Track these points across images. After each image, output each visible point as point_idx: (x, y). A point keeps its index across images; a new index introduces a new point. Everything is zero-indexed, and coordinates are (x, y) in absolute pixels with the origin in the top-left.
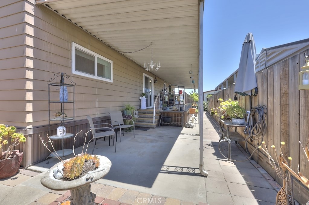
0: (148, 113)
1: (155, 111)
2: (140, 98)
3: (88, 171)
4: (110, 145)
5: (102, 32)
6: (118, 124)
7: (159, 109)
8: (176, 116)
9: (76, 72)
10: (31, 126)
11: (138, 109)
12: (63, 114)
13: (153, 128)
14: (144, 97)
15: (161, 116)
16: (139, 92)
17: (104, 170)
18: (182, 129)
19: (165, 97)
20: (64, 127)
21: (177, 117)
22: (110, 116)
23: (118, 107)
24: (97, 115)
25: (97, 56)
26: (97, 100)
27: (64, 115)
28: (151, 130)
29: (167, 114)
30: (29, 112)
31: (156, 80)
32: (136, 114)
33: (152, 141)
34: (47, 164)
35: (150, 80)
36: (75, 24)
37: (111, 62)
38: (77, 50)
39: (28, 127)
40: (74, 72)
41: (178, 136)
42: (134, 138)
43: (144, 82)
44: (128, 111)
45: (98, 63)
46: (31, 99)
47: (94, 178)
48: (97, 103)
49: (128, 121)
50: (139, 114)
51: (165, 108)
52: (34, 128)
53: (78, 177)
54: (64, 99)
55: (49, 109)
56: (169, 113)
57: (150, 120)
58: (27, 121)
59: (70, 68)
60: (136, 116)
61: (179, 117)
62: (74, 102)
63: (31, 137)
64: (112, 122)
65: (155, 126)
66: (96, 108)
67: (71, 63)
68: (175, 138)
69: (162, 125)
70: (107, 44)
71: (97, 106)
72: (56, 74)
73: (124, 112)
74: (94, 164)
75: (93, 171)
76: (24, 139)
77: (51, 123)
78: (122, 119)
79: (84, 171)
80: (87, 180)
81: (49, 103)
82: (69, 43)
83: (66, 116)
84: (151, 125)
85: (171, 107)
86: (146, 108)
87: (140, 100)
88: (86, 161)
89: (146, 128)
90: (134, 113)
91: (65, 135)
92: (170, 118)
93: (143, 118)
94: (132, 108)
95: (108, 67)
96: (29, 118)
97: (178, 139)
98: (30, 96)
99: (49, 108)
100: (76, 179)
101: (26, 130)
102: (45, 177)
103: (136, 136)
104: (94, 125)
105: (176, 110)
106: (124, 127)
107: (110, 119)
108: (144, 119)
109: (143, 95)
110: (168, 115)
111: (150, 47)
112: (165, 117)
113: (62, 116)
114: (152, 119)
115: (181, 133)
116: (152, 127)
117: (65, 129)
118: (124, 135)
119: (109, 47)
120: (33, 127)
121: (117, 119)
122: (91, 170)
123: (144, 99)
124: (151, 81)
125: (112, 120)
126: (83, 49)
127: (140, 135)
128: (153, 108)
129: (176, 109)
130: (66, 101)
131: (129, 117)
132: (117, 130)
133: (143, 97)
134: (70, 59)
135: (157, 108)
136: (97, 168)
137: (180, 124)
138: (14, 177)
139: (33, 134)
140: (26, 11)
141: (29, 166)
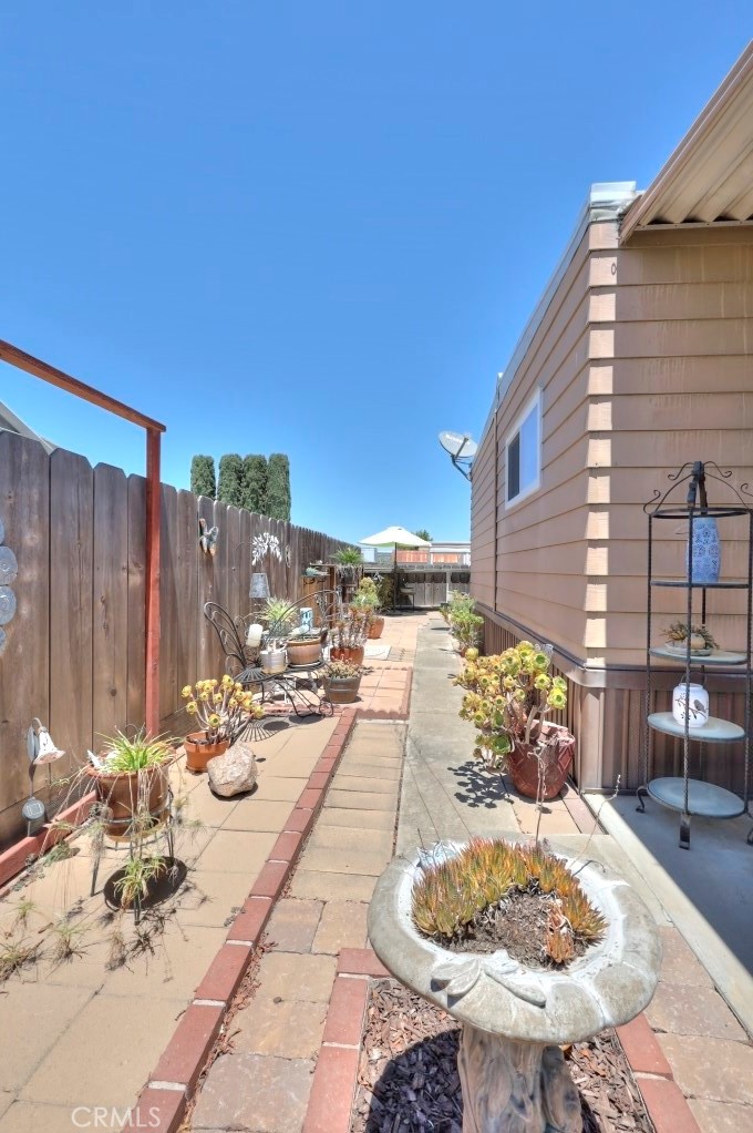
10: (599, 662)
17: (542, 1006)
30: (594, 615)
34: (638, 810)
39: (591, 662)
46: (603, 570)
52: (609, 668)
54: (692, 572)
55: (649, 609)
58: (589, 643)
62: (748, 587)
63: (598, 697)
72: (675, 473)
77: (654, 662)
81: (650, 589)
91: (705, 726)
96: (595, 633)
98: (598, 562)
99: (649, 605)
101: (584, 671)
117: (705, 698)
120: (607, 665)
138: (546, 805)
139: (605, 690)
140: (592, 288)
141: (588, 792)
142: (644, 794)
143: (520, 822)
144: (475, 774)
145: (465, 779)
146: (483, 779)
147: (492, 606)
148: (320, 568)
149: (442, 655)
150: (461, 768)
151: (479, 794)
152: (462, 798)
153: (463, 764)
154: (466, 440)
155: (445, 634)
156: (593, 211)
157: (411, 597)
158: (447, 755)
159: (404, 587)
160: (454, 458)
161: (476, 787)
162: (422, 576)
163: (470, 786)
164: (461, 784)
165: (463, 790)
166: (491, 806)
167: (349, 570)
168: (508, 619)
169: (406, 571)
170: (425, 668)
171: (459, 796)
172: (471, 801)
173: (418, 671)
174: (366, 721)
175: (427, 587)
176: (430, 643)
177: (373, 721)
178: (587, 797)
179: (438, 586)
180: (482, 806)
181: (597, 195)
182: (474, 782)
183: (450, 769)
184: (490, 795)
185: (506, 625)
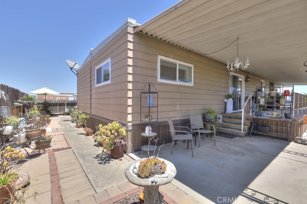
0: (235, 118)
1: (245, 116)
2: (225, 100)
3: (156, 174)
4: (188, 148)
5: (182, 40)
6: (196, 128)
7: (251, 114)
8: (277, 125)
9: (161, 80)
10: (130, 124)
11: (223, 112)
12: (150, 116)
13: (241, 137)
14: (231, 100)
15: (253, 123)
16: (223, 94)
17: (168, 177)
18: (288, 144)
19: (259, 99)
20: (150, 127)
21: (279, 127)
22: (190, 119)
23: (198, 111)
24: (178, 118)
25: (178, 62)
26: (178, 103)
27: (150, 118)
28: (237, 138)
29: (263, 121)
30: (129, 114)
31: (248, 78)
32: (219, 118)
33: (236, 153)
34: (139, 154)
35: (240, 78)
36: (160, 40)
37: (192, 66)
38: (162, 61)
39: (129, 124)
40: (159, 80)
41: (278, 153)
42: (215, 145)
43: (230, 82)
44: (209, 114)
45: (179, 69)
46: (131, 104)
47: (157, 183)
48: (178, 106)
49: (209, 126)
50: (223, 118)
51: (259, 114)
52: (132, 125)
53: (147, 177)
54: (150, 104)
55: (141, 112)
56: (265, 120)
57: (237, 126)
58: (128, 120)
59: (156, 77)
60: (219, 120)
61: (283, 126)
62: (157, 107)
63: (130, 132)
64: (191, 125)
65: (243, 135)
66: (177, 111)
67: (157, 73)
68: (274, 156)
69: (254, 134)
70: (188, 49)
71: (178, 109)
72: (145, 84)
73: (205, 116)
74: (162, 168)
75: (159, 176)
76: (125, 133)
77: (142, 122)
78: (202, 123)
79: (152, 173)
80: (152, 182)
81: (141, 107)
82: (156, 56)
83: (152, 118)
84: (237, 133)
85: (270, 112)
86: (232, 112)
87: (226, 103)
88: (156, 164)
89: (231, 136)
90: (218, 117)
91: (151, 134)
92: (267, 126)
93: (229, 123)
94: (214, 112)
95: (189, 71)
96: (130, 118)
97: (278, 157)
98: (130, 102)
100: (146, 178)
101: (127, 127)
102: (128, 169)
103: (217, 143)
104: (174, 127)
105: (278, 117)
106: (204, 131)
107: (190, 122)
108: (229, 125)
109: (228, 97)
110: (264, 123)
111: (236, 43)
112: (259, 125)
113: (149, 117)
114: (240, 126)
115: (285, 149)
116: (239, 135)
117: (151, 128)
118: (203, 140)
119: (190, 51)
121: (197, 122)
122: (158, 173)
123: (230, 102)
124: (240, 80)
125: (191, 123)
126: (167, 59)
127: (222, 142)
128: (242, 112)
129: (277, 115)
130: (152, 106)
131: (210, 122)
132: (195, 135)
133: (228, 99)
134: (156, 70)
135: (247, 112)
136: (163, 173)
137: (284, 137)
138: (120, 159)
139: (131, 130)
140: (128, 41)
141: (129, 153)
142: (141, 150)
143: (117, 164)
144: (100, 157)
145: (99, 159)
146: (103, 157)
147: (90, 113)
148: (20, 103)
149: (71, 128)
150: (96, 157)
151: (104, 161)
152: (101, 163)
153: (96, 156)
154: (76, 64)
155: (69, 122)
156: (128, 23)
157: (51, 111)
158: (90, 155)
159: (48, 108)
160: (71, 68)
161: (103, 160)
162: (56, 104)
163: (101, 160)
164: (98, 160)
165: (100, 162)
166: (109, 163)
167: (29, 103)
168: (97, 116)
169: (49, 103)
170: (68, 133)
171: (99, 163)
172: (103, 163)
173: (66, 134)
174: (57, 152)
175: (58, 108)
176: (65, 125)
177: (60, 152)
178: (129, 154)
179: (62, 107)
180: (106, 163)
181: (129, 20)
182: (101, 159)
183: (93, 158)
184: (107, 160)
185: (97, 118)
